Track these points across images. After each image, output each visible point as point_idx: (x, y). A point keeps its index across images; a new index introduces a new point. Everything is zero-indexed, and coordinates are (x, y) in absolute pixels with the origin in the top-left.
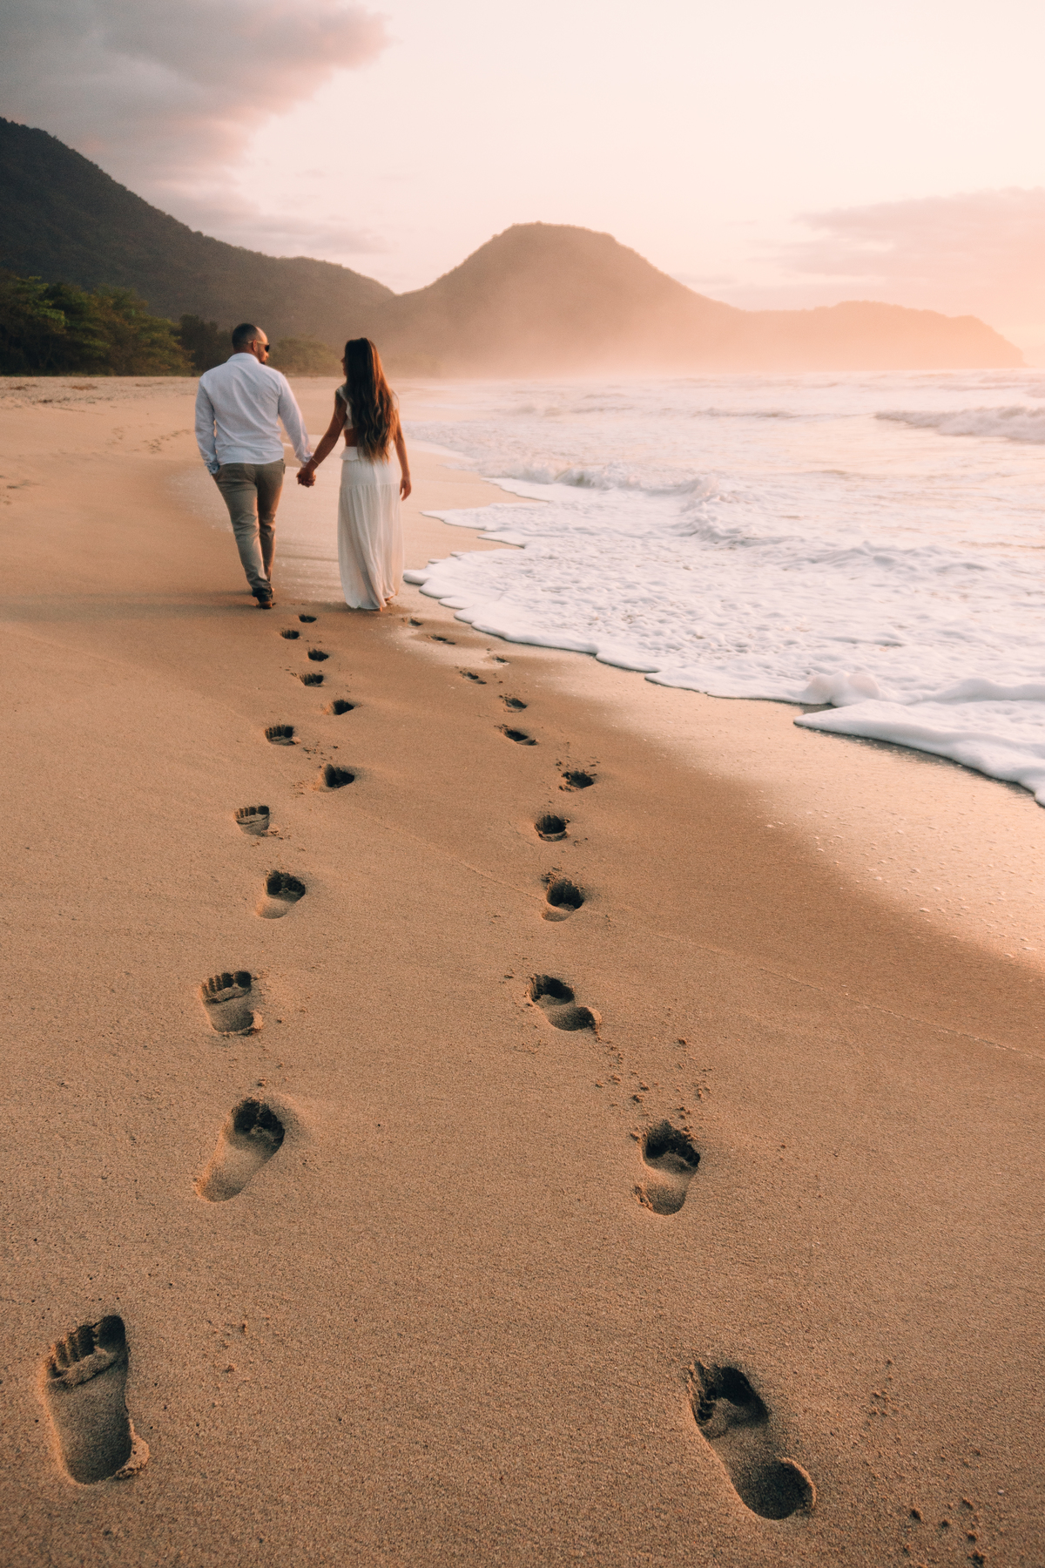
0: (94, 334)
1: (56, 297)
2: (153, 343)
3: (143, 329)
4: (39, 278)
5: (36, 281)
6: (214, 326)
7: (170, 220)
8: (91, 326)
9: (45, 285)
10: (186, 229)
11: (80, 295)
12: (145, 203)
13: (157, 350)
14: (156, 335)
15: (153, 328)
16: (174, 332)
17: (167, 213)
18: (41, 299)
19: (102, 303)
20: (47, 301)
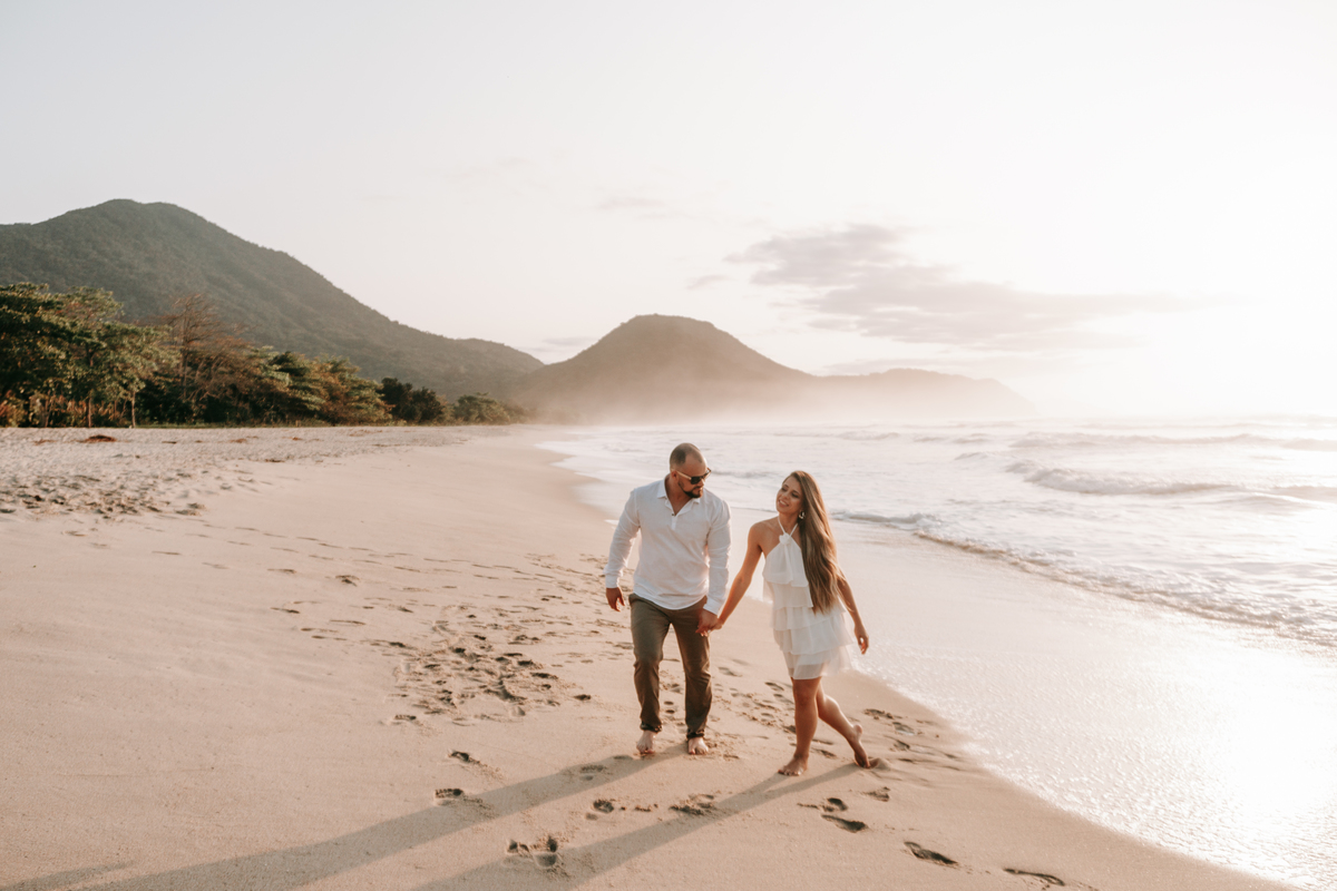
0: (312, 392)
1: (283, 362)
2: (361, 399)
3: (354, 388)
4: (271, 347)
5: (268, 350)
6: (409, 386)
7: (373, 313)
8: (310, 386)
9: (276, 354)
10: (386, 319)
11: (302, 361)
12: (356, 302)
13: (363, 404)
14: (364, 393)
15: (361, 387)
16: (378, 391)
17: (373, 308)
18: (271, 364)
19: (321, 368)
20: (275, 366)
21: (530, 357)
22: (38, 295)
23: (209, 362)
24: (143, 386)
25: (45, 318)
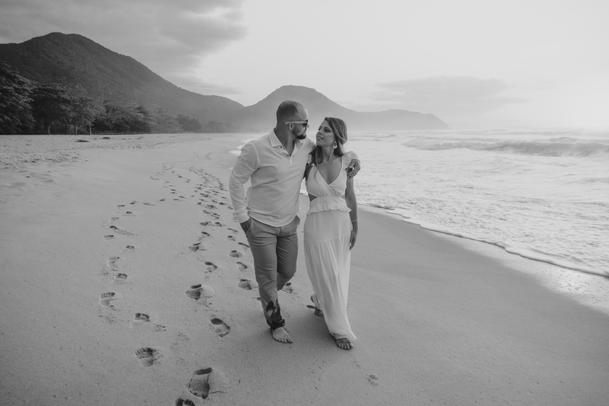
0: (151, 120)
1: (141, 109)
2: (170, 123)
3: (167, 119)
5: (135, 105)
6: (188, 117)
7: (171, 84)
8: (151, 118)
9: (137, 106)
10: (176, 86)
11: (148, 109)
12: (163, 79)
13: (171, 125)
14: (171, 120)
16: (176, 120)
17: (170, 82)
19: (154, 111)
20: (137, 111)
21: (238, 103)
22: (58, 88)
23: (114, 110)
24: (95, 119)
25: (61, 96)
